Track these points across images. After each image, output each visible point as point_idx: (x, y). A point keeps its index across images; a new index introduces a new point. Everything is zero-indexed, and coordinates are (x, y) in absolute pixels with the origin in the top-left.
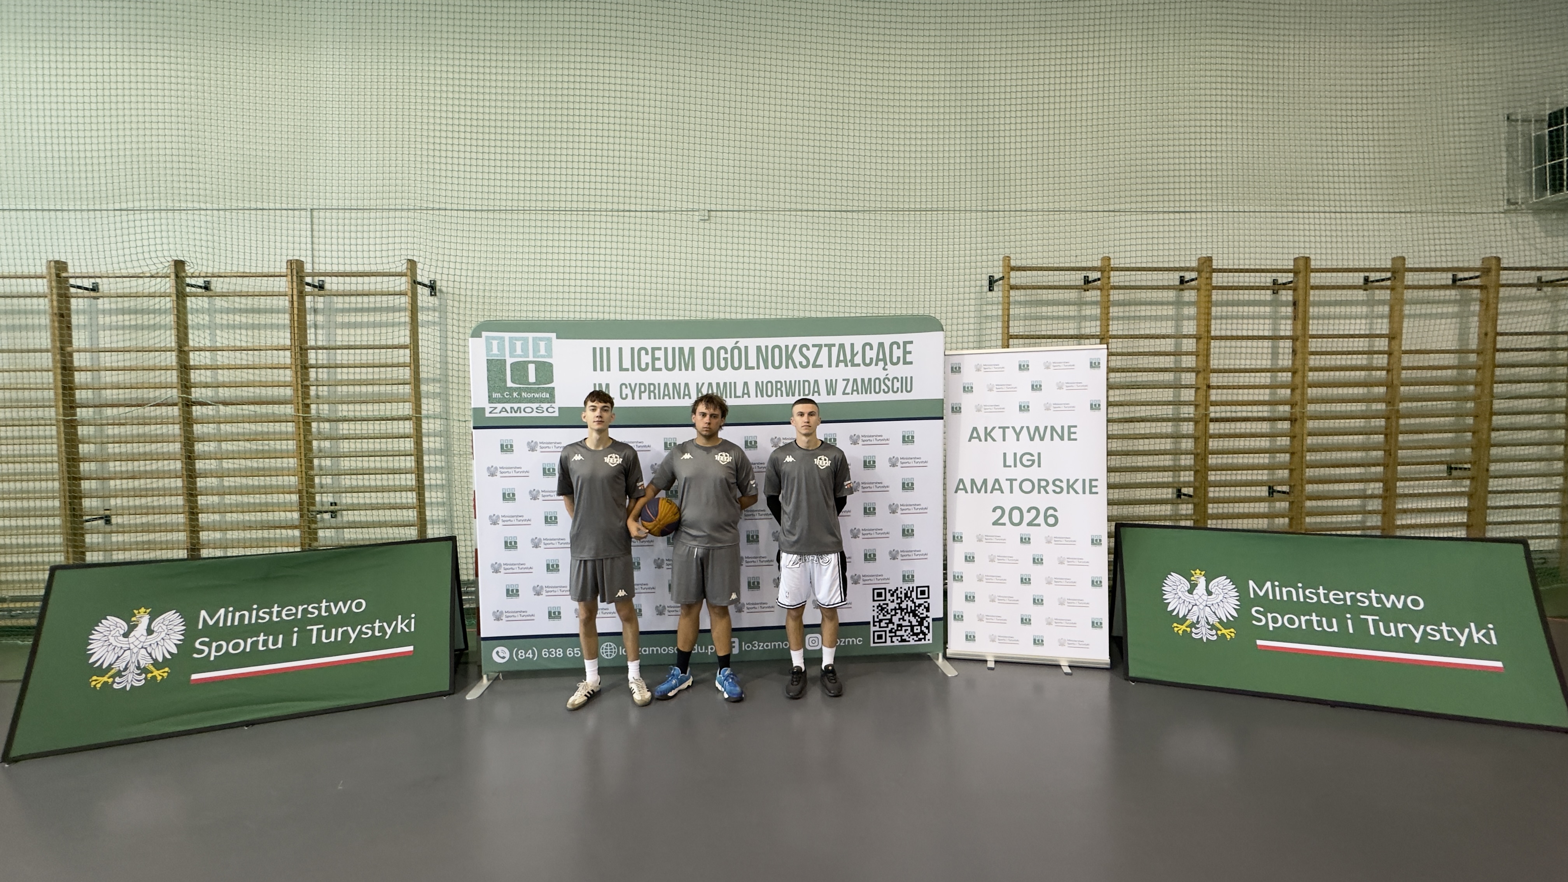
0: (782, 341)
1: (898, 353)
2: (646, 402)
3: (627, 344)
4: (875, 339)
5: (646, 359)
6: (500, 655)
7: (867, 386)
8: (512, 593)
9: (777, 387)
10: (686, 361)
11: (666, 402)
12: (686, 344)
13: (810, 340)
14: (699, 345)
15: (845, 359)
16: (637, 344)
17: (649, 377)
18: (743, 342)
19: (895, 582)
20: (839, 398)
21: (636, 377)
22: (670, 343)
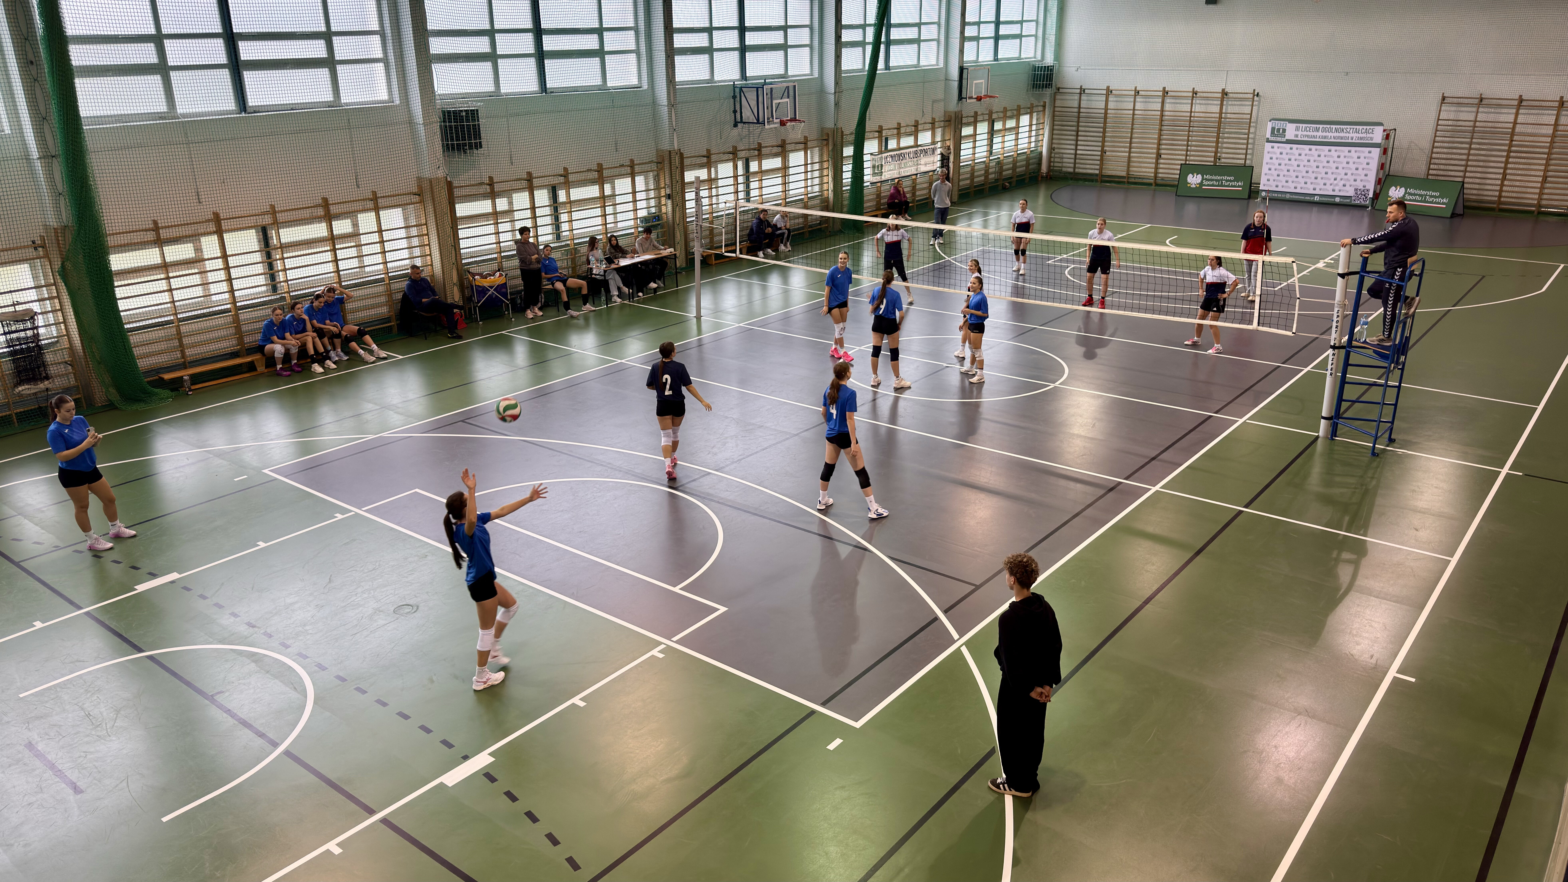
0: (1341, 127)
1: (1370, 131)
2: (1306, 139)
3: (1304, 125)
4: (1365, 127)
5: (1308, 129)
6: (1263, 194)
7: (1361, 138)
8: (1268, 180)
9: (1338, 138)
10: (1317, 130)
11: (1311, 139)
12: (1318, 126)
13: (1348, 127)
14: (1321, 126)
15: (1357, 132)
16: (1306, 125)
17: (1308, 133)
18: (1332, 126)
19: (1361, 187)
20: (1354, 141)
21: (1305, 133)
22: (1314, 126)
